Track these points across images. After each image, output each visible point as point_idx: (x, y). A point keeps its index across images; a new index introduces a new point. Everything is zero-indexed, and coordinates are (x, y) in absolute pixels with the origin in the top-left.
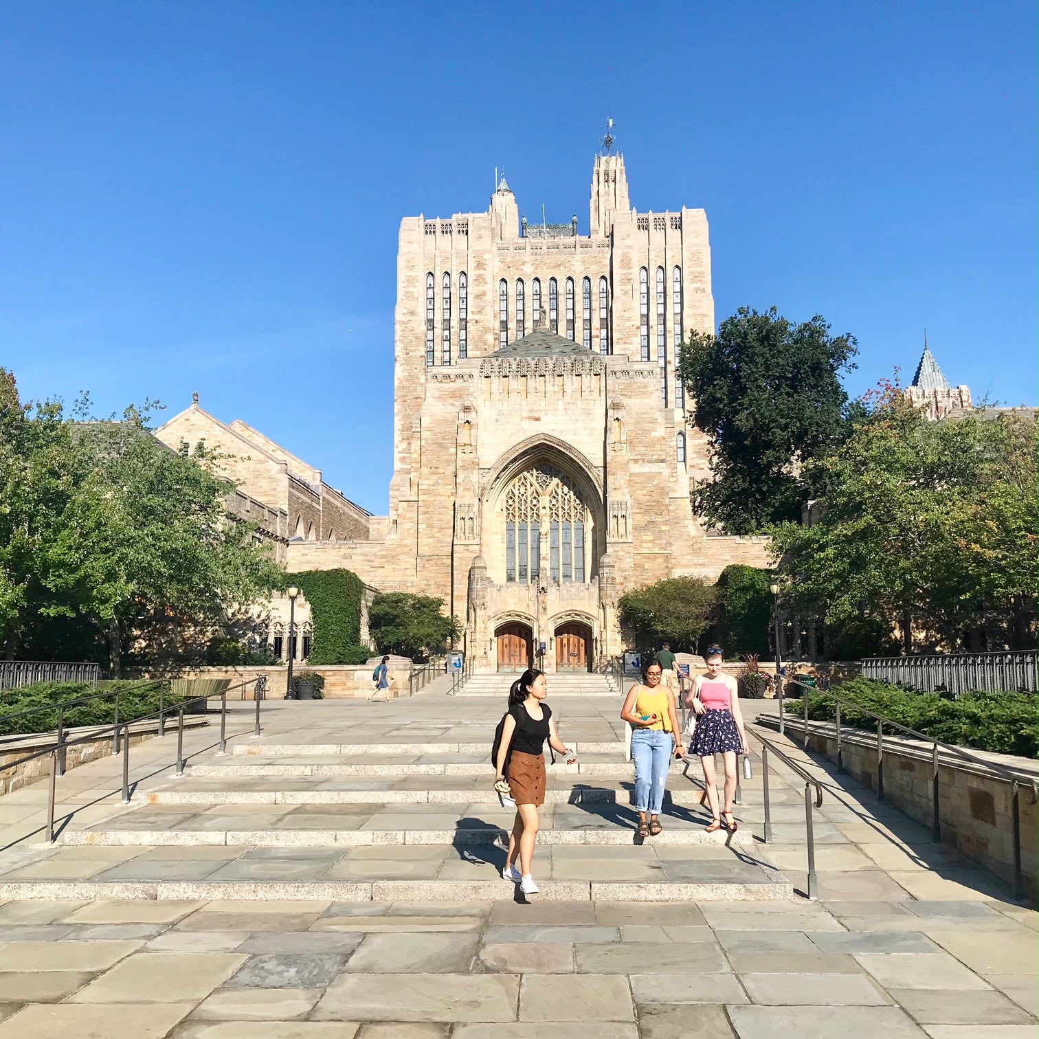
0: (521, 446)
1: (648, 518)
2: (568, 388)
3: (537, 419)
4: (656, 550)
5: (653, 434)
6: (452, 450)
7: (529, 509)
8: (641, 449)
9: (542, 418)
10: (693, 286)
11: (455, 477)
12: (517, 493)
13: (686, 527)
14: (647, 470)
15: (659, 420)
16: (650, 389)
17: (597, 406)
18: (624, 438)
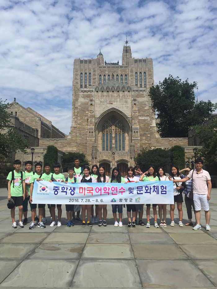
0: (107, 111)
1: (144, 132)
2: (121, 95)
5: (145, 108)
6: (87, 112)
7: (109, 130)
8: (142, 112)
9: (113, 103)
10: (149, 77)
11: (88, 120)
12: (105, 125)
13: (155, 135)
14: (144, 118)
15: (147, 104)
16: (144, 95)
17: (129, 100)
18: (137, 109)
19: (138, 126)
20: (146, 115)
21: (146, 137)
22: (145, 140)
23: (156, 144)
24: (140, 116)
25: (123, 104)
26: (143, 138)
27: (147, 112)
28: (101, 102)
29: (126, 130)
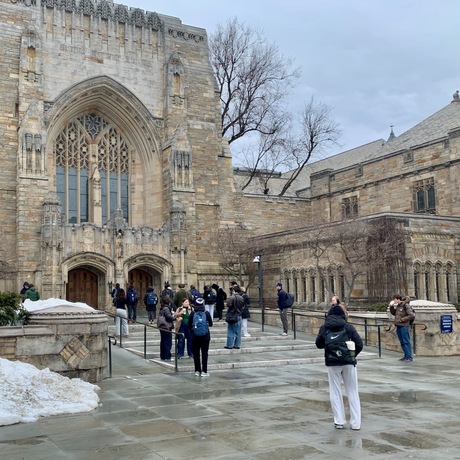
0: (84, 85)
1: (201, 172)
2: (129, 37)
3: (100, 62)
4: (207, 202)
5: (205, 95)
6: (13, 76)
7: (79, 156)
9: (105, 61)
11: (17, 105)
12: (67, 138)
14: (200, 127)
15: (210, 83)
16: (201, 53)
17: (155, 60)
18: (182, 93)
19: (188, 149)
21: (206, 186)
22: (203, 197)
24: (191, 117)
25: (137, 70)
26: (199, 190)
28: (63, 48)
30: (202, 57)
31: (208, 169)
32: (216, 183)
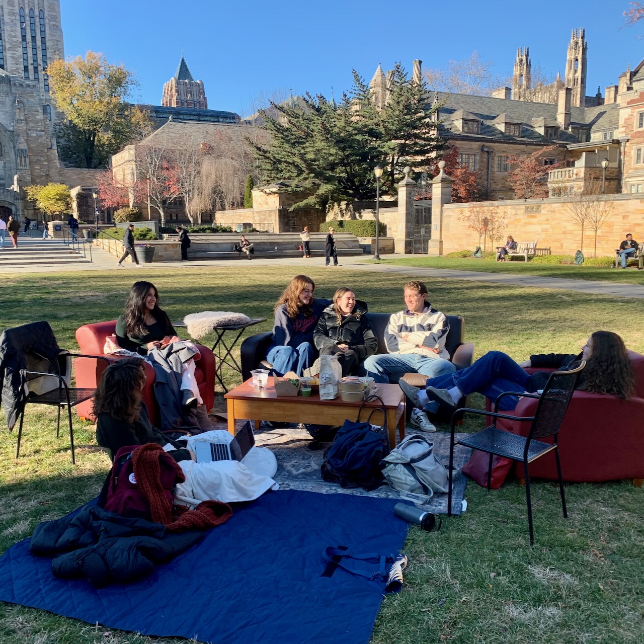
4: (42, 174)
8: (31, 124)
10: (51, 23)
13: (56, 163)
14: (35, 135)
15: (40, 111)
16: (35, 95)
17: (7, 100)
18: (22, 118)
19: (26, 147)
20: (39, 129)
21: (40, 165)
22: (39, 171)
23: (57, 177)
24: (29, 130)
26: (36, 167)
27: (40, 124)
29: (6, 151)
30: (35, 97)
31: (41, 156)
32: (47, 163)
